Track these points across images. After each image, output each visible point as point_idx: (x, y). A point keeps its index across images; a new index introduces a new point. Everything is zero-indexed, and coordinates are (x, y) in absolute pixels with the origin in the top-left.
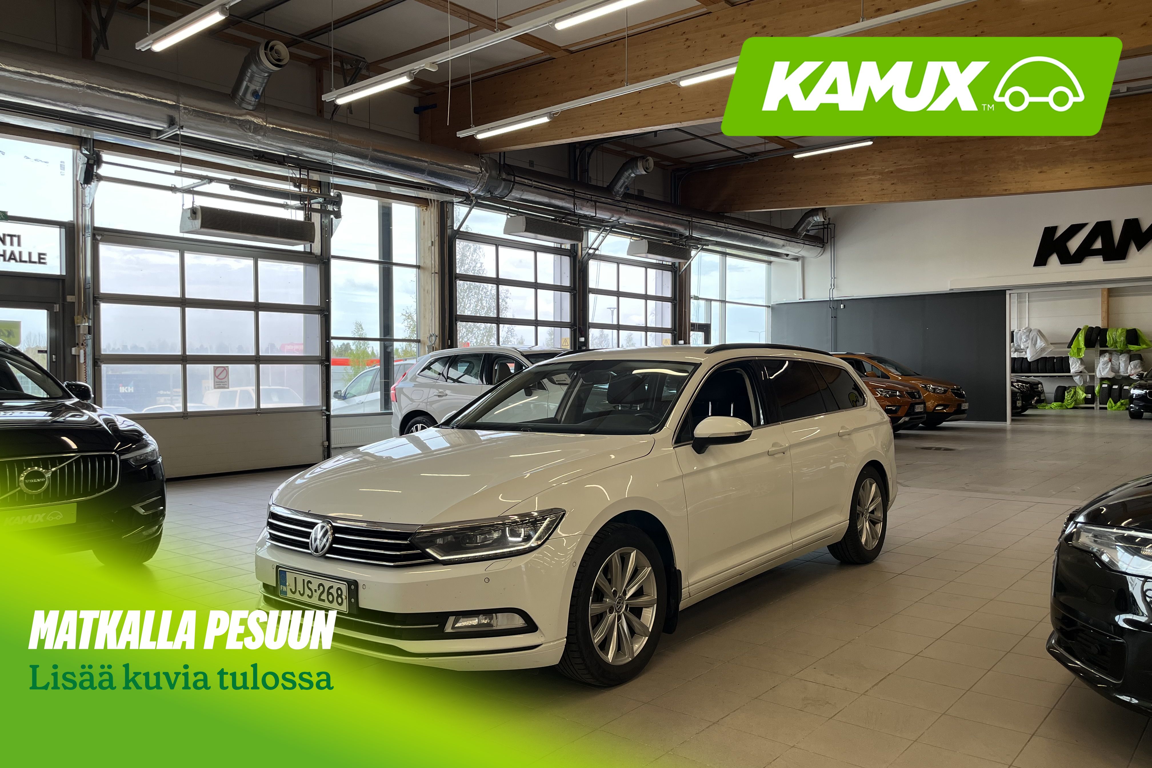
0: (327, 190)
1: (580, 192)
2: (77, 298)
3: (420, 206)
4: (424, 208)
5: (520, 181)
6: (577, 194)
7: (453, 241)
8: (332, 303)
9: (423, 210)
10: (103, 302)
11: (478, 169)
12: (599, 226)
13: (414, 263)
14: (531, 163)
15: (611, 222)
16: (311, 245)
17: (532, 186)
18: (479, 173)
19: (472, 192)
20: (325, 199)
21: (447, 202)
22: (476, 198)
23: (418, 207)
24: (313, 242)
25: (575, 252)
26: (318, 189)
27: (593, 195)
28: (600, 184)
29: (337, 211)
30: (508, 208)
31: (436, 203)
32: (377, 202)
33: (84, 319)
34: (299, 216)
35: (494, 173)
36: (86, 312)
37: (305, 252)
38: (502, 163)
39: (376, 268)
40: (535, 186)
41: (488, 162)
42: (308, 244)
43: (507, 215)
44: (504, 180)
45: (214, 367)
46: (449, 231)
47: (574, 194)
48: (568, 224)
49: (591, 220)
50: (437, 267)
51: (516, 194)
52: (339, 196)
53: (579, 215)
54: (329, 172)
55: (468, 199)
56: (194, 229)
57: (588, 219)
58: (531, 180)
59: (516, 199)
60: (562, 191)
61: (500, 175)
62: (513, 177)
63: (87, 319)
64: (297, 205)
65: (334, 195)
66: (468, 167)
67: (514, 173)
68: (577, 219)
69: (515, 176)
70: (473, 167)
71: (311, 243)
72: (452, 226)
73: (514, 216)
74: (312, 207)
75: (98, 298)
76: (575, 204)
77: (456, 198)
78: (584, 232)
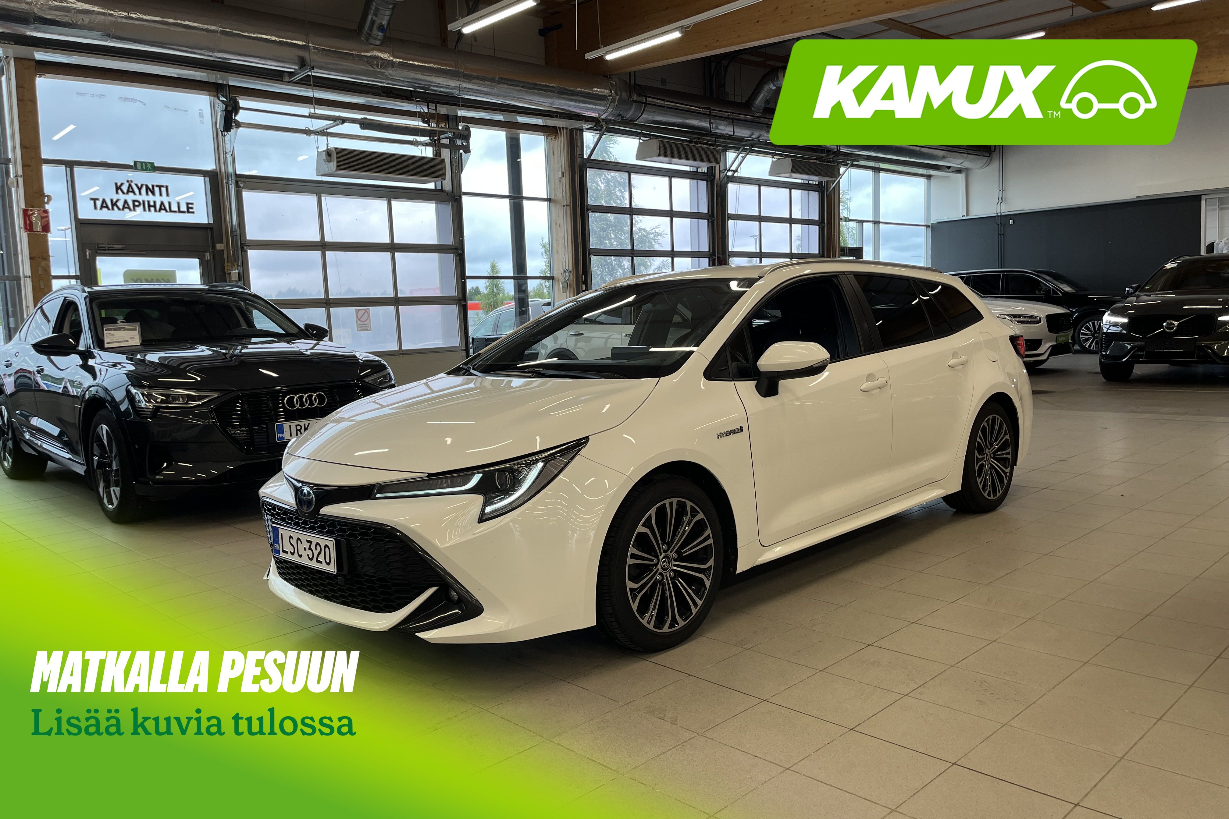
0: (455, 124)
1: (716, 110)
2: (226, 247)
3: (549, 135)
4: (553, 137)
5: (652, 102)
6: (713, 112)
7: (583, 170)
8: (465, 242)
9: (552, 139)
10: (250, 249)
11: (608, 91)
12: (738, 146)
13: (545, 197)
14: (664, 82)
15: (751, 140)
16: (442, 182)
17: (664, 107)
18: (609, 96)
19: (602, 117)
20: (454, 133)
21: (577, 129)
22: (606, 123)
23: (547, 136)
24: (445, 179)
25: (712, 175)
26: (446, 123)
27: (731, 113)
28: (738, 100)
29: (466, 145)
30: (640, 131)
31: (565, 131)
32: (504, 133)
33: (234, 266)
34: (428, 152)
35: (625, 95)
36: (235, 260)
37: (436, 190)
38: (633, 83)
39: (506, 204)
40: (668, 106)
41: (618, 83)
42: (439, 181)
43: (639, 139)
44: (635, 101)
45: (356, 309)
46: (578, 160)
47: (710, 112)
48: (705, 146)
49: (729, 139)
50: (568, 199)
51: (646, 117)
52: (467, 129)
53: (717, 135)
54: (456, 105)
55: (598, 125)
56: (329, 172)
57: (725, 139)
58: (663, 100)
59: (648, 121)
60: (696, 110)
61: (630, 96)
62: (644, 98)
63: (236, 266)
64: (427, 141)
65: (462, 129)
66: (597, 91)
67: (645, 93)
68: (714, 139)
69: (646, 97)
70: (603, 90)
71: (442, 180)
72: (583, 154)
73: (647, 140)
74: (441, 142)
75: (245, 244)
76: (711, 123)
77: (585, 124)
78: (722, 154)
